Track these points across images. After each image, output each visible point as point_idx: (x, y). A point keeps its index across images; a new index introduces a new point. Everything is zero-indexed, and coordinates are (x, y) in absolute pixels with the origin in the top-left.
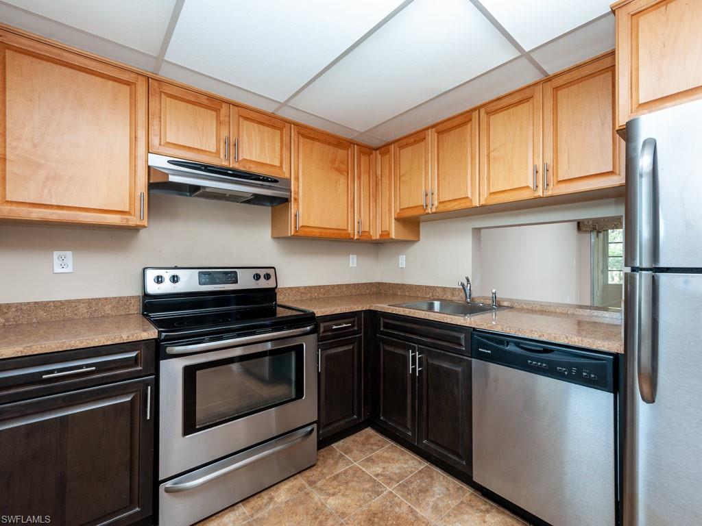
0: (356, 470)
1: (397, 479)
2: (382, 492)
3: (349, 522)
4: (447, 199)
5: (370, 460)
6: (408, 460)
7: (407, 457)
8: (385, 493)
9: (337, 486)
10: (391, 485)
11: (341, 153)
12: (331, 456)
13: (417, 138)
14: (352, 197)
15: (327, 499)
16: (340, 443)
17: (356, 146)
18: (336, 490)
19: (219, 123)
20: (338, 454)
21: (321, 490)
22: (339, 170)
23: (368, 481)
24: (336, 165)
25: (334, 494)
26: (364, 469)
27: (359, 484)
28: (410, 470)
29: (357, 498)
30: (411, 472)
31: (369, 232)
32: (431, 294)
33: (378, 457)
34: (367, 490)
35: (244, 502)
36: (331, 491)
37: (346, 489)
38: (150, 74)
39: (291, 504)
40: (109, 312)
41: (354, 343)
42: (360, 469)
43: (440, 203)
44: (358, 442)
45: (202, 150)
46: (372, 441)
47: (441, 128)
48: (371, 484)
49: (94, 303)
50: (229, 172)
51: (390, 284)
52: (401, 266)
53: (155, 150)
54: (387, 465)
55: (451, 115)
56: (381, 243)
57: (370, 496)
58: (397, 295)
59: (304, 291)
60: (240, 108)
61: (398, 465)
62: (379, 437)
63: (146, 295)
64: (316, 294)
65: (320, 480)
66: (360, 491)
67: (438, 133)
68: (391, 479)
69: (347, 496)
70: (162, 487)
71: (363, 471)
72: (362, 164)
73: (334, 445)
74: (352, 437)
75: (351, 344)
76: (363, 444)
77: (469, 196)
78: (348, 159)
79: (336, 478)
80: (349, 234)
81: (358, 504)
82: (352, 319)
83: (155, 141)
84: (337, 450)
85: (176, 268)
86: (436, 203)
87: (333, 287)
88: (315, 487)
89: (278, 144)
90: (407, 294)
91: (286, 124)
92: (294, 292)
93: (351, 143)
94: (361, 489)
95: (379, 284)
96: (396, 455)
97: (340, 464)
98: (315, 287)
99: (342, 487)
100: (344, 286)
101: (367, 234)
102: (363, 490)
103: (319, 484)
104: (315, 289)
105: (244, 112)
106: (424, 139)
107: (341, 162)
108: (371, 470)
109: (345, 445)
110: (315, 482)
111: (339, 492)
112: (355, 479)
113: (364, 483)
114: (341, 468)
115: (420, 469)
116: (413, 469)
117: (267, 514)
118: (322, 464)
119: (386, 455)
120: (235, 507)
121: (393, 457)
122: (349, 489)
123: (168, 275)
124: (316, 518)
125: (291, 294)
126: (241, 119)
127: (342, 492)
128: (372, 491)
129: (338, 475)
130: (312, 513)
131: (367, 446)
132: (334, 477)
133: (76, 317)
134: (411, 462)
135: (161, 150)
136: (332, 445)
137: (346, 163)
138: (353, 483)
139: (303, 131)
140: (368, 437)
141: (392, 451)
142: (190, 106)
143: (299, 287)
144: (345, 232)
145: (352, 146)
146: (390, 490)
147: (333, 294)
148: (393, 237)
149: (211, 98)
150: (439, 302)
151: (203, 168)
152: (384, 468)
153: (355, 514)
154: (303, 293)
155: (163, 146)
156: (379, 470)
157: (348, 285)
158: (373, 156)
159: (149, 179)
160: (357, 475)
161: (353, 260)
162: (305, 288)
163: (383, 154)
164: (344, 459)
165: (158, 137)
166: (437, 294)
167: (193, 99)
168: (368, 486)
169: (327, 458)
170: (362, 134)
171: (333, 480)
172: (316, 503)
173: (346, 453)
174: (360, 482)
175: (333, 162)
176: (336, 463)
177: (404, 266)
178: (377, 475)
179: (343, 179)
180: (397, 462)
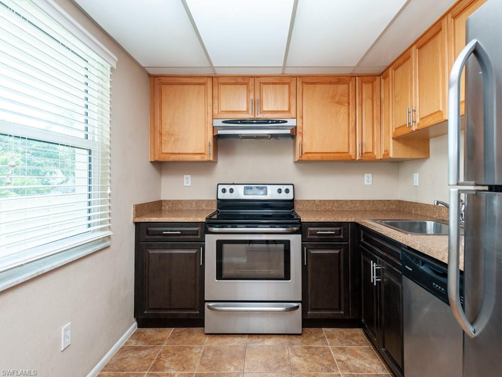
0: (326, 350)
1: (352, 370)
2: (333, 371)
3: (296, 375)
4: (425, 115)
5: (343, 350)
6: (374, 363)
7: (376, 361)
8: (334, 373)
9: (306, 353)
10: (343, 371)
11: (342, 88)
12: (316, 335)
13: (404, 58)
14: (354, 123)
15: (293, 356)
16: (330, 330)
17: (357, 77)
18: (303, 355)
19: (248, 91)
20: (323, 335)
21: (294, 350)
22: (339, 103)
23: (329, 360)
24: (337, 99)
25: (299, 356)
26: (332, 353)
27: (321, 359)
28: (369, 370)
29: (312, 366)
30: (368, 372)
31: (372, 153)
32: (437, 213)
33: (351, 350)
34: (323, 365)
35: (249, 336)
36: (299, 354)
37: (310, 358)
38: (213, 75)
39: (271, 348)
40: (204, 208)
41: (340, 249)
42: (330, 351)
43: (421, 119)
44: (344, 335)
45: (239, 111)
46: (356, 338)
47: (420, 43)
48: (329, 363)
49: (198, 202)
50: (254, 122)
51: (407, 201)
52: (415, 185)
53: (216, 117)
54: (353, 358)
55: (426, 29)
56: (400, 162)
57: (322, 370)
58: (411, 213)
59: (319, 203)
60: (261, 78)
61: (362, 362)
62: (364, 338)
63: (218, 199)
64: (330, 207)
65: (297, 344)
66: (317, 363)
67: (419, 49)
68: (347, 367)
69: (307, 361)
70: (206, 304)
71: (331, 354)
72: (364, 91)
73: (324, 329)
74: (341, 330)
75: (338, 249)
76: (347, 338)
77: (441, 109)
78: (349, 91)
79: (308, 348)
80: (351, 156)
81: (310, 369)
82: (338, 229)
83: (216, 111)
84: (324, 333)
85: (233, 184)
86: (418, 120)
87: (346, 202)
88: (291, 347)
89: (287, 95)
90: (419, 212)
91: (293, 78)
92: (311, 203)
93: (353, 76)
94: (320, 362)
95: (399, 201)
96: (367, 355)
97: (318, 342)
98: (329, 201)
99: (307, 355)
100: (358, 202)
101: (369, 155)
102: (321, 364)
103: (294, 347)
104: (329, 202)
105: (263, 80)
106: (410, 57)
107: (342, 95)
108: (338, 355)
109: (332, 333)
110: (293, 344)
111: (304, 357)
112: (321, 355)
113: (325, 360)
114: (318, 344)
115: (379, 373)
116: (372, 371)
117: (255, 347)
118: (306, 336)
119: (359, 352)
120: (244, 336)
121: (363, 355)
122: (312, 358)
123: (228, 188)
124: (278, 362)
125: (308, 205)
126: (261, 84)
127: (306, 358)
128: (326, 367)
129: (311, 347)
130: (279, 358)
131: (347, 340)
132: (308, 347)
133: (192, 209)
134: (375, 366)
135: (219, 116)
136: (323, 329)
137: (347, 95)
138: (317, 357)
139: (307, 80)
140: (357, 335)
141: (365, 352)
142: (232, 86)
143: (314, 200)
144: (346, 155)
145: (353, 78)
146: (340, 373)
147: (347, 208)
148: (392, 157)
149: (243, 77)
150: (433, 223)
151: (239, 122)
152: (349, 359)
153: (303, 374)
154: (318, 205)
155: (220, 113)
156: (343, 358)
157: (362, 202)
158: (377, 82)
159: (213, 134)
160: (324, 354)
161: (368, 179)
162: (320, 201)
163: (384, 78)
164: (324, 341)
165: (217, 109)
166: (443, 215)
167: (233, 81)
168: (326, 363)
169: (312, 335)
170: (355, 67)
171: (306, 348)
172: (286, 355)
173: (328, 338)
174: (322, 358)
175: (333, 97)
176: (316, 340)
177: (418, 185)
178: (339, 361)
179: (343, 110)
180: (363, 360)
